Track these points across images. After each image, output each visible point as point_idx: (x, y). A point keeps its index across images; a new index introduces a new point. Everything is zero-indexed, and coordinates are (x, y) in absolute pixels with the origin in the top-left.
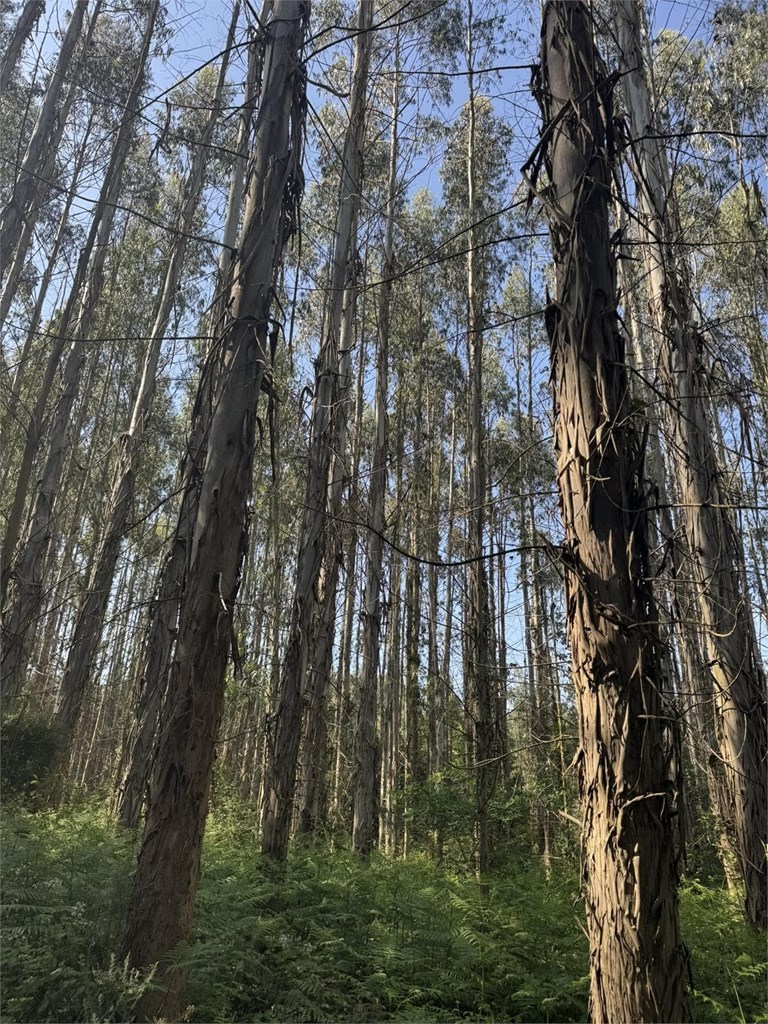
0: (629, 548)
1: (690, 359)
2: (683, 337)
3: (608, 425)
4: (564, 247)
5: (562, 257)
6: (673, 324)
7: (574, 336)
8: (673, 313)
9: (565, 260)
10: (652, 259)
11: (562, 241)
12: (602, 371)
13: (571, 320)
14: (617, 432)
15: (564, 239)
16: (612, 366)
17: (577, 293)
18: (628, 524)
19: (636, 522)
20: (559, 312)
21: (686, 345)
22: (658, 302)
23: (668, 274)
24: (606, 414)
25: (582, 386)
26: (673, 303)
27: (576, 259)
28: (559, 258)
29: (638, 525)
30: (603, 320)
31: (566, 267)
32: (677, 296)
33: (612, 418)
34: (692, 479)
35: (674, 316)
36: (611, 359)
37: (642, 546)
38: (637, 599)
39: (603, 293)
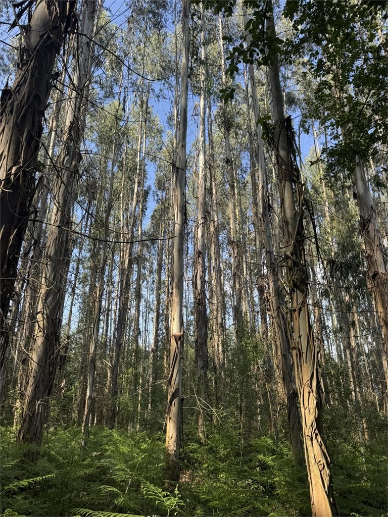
0: (12, 237)
1: (74, 163)
2: (73, 151)
3: (21, 167)
4: (25, 62)
5: (22, 66)
6: (70, 143)
7: (16, 112)
8: (72, 138)
9: (23, 68)
10: (70, 106)
11: (25, 58)
12: (26, 137)
13: (17, 102)
14: (24, 172)
15: (27, 58)
16: (33, 138)
17: (25, 89)
18: (15, 224)
19: (20, 225)
20: (11, 95)
21: (74, 156)
22: (66, 129)
23: (76, 119)
24: (21, 162)
25: (12, 141)
26: (74, 133)
27: (30, 72)
28: (20, 66)
29: (20, 227)
30: (35, 112)
31: (23, 73)
32: (77, 130)
33: (24, 164)
34: (57, 221)
35: (72, 139)
36: (33, 135)
37: (19, 239)
38: (7, 265)
39: (39, 97)
